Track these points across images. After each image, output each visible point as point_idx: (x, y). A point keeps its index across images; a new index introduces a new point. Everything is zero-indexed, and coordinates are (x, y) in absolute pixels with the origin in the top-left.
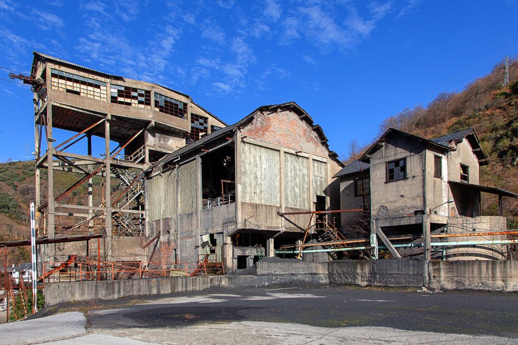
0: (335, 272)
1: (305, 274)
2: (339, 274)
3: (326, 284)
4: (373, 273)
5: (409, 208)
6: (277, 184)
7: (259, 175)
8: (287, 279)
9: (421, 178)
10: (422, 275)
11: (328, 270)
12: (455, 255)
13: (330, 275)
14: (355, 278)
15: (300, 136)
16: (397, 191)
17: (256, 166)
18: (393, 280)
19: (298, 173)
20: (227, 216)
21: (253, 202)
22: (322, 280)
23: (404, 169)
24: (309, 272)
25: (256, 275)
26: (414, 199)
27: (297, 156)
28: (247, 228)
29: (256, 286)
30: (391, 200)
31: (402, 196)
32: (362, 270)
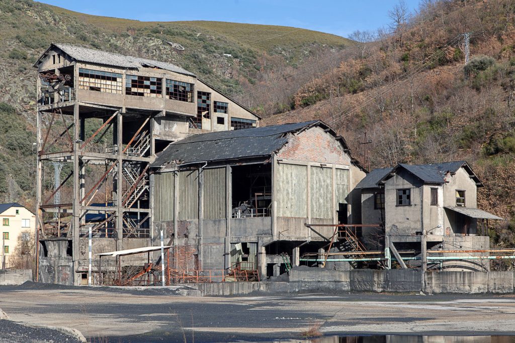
0: (356, 280)
1: (330, 281)
2: (359, 282)
3: (347, 292)
4: (386, 281)
5: (412, 229)
6: (305, 197)
7: (290, 190)
8: (314, 286)
9: (420, 207)
10: (420, 282)
11: (350, 278)
12: (448, 267)
13: (352, 283)
14: (372, 285)
15: (325, 148)
16: (404, 215)
17: (288, 183)
18: (401, 287)
19: (323, 184)
20: (261, 228)
21: (285, 215)
22: (345, 287)
23: (409, 197)
24: (333, 280)
25: (289, 282)
26: (415, 222)
27: (321, 167)
28: (281, 239)
29: (289, 291)
30: (400, 221)
31: (408, 219)
32: (378, 278)
